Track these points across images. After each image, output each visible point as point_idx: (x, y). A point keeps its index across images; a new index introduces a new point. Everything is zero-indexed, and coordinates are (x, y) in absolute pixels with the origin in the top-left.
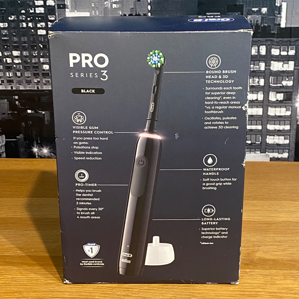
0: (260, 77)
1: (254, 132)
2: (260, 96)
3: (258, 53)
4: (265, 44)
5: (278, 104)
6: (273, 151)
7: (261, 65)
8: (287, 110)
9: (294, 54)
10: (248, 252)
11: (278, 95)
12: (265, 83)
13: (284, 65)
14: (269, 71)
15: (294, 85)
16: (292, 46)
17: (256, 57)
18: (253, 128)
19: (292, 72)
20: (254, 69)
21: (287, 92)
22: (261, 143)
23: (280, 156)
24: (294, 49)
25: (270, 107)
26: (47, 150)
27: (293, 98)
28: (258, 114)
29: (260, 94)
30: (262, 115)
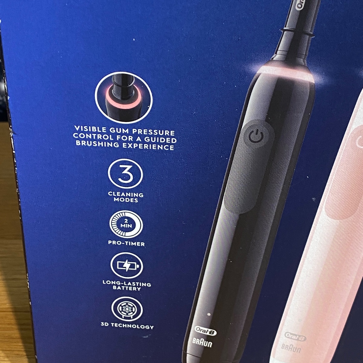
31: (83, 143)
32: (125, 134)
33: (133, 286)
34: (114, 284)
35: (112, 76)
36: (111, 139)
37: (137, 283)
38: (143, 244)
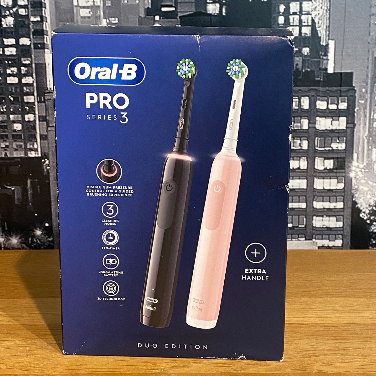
0: (302, 139)
1: (297, 211)
2: (303, 164)
3: (298, 106)
4: (307, 95)
5: (326, 174)
6: (322, 237)
7: (303, 122)
8: (339, 181)
9: (346, 108)
10: (302, 364)
11: (326, 161)
12: (308, 146)
13: (334, 122)
14: (314, 129)
15: (347, 149)
16: (343, 98)
17: (297, 112)
18: (294, 207)
19: (344, 131)
20: (294, 127)
21: (337, 158)
22: (306, 226)
23: (331, 244)
24: (346, 101)
25: (316, 178)
26: (17, 240)
27: (346, 166)
28: (301, 188)
29: (303, 160)
30: (306, 189)
31: (91, 194)
32: (110, 189)
33: (114, 274)
34: (104, 273)
35: (104, 161)
36: (103, 192)
37: (116, 272)
38: (119, 248)
